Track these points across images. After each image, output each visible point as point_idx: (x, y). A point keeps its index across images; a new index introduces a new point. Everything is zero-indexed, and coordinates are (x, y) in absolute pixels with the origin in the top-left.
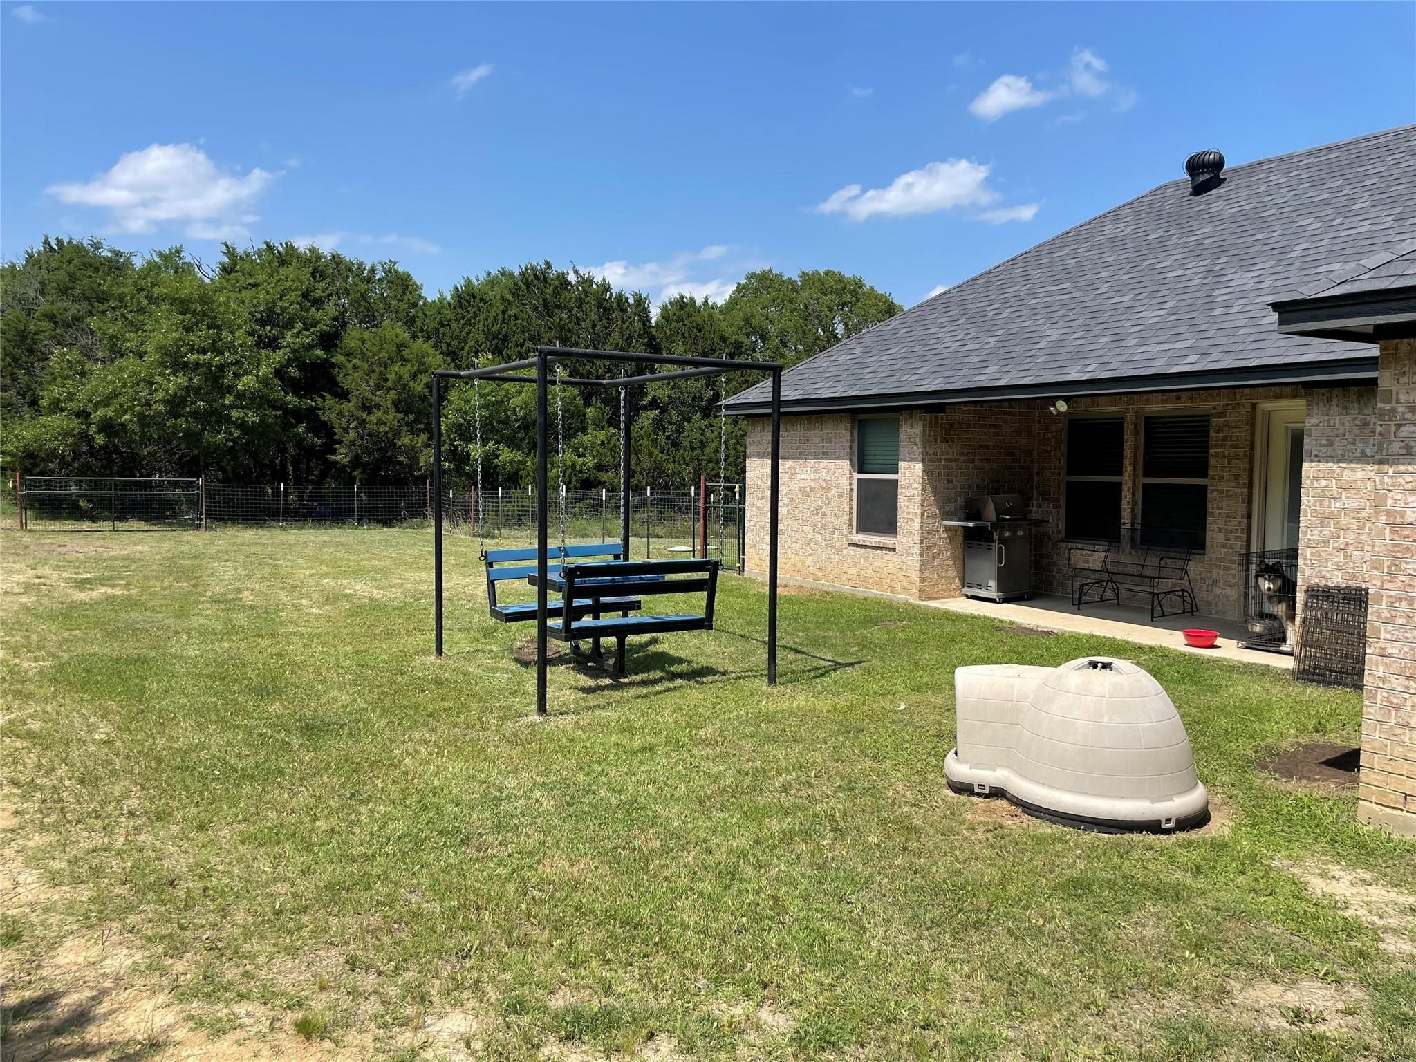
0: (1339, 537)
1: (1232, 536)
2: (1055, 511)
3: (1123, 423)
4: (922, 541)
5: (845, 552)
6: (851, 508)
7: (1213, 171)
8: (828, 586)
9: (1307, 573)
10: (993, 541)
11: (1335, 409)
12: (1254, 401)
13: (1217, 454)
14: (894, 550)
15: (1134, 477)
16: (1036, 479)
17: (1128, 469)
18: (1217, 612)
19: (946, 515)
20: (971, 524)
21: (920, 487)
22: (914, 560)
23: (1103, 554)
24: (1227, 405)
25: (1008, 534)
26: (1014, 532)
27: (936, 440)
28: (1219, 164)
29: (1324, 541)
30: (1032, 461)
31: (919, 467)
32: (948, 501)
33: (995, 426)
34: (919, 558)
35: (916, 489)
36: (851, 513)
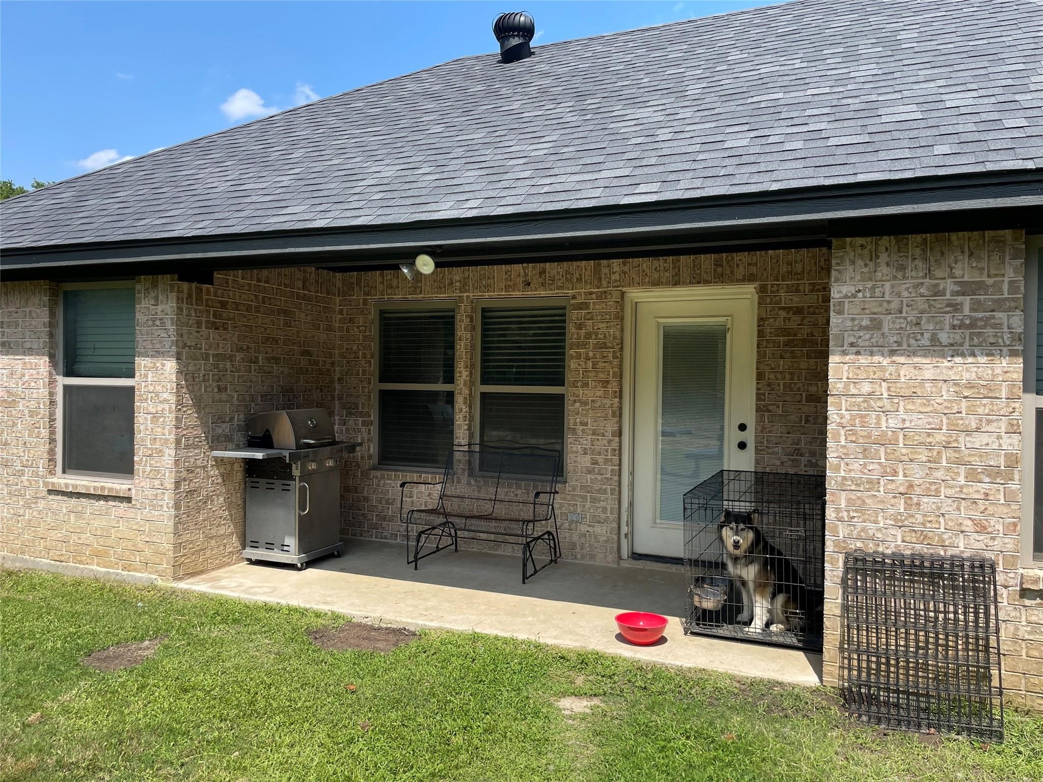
0: (895, 473)
1: (600, 459)
2: (363, 429)
3: (453, 317)
4: (177, 484)
5: (42, 504)
6: (52, 432)
7: (523, 36)
8: (14, 560)
9: (843, 531)
10: (292, 478)
11: (884, 270)
12: (624, 289)
13: (579, 356)
14: (128, 500)
15: (471, 384)
16: (337, 386)
17: (462, 374)
18: (583, 557)
19: (216, 442)
20: (259, 455)
21: (173, 399)
22: (165, 516)
23: (439, 487)
24: (591, 293)
25: (313, 466)
26: (320, 463)
27: (199, 324)
28: (528, 31)
29: (870, 482)
30: (333, 364)
31: (170, 366)
32: (219, 419)
33: (285, 312)
34: (173, 512)
35: (166, 401)
36: (52, 441)
